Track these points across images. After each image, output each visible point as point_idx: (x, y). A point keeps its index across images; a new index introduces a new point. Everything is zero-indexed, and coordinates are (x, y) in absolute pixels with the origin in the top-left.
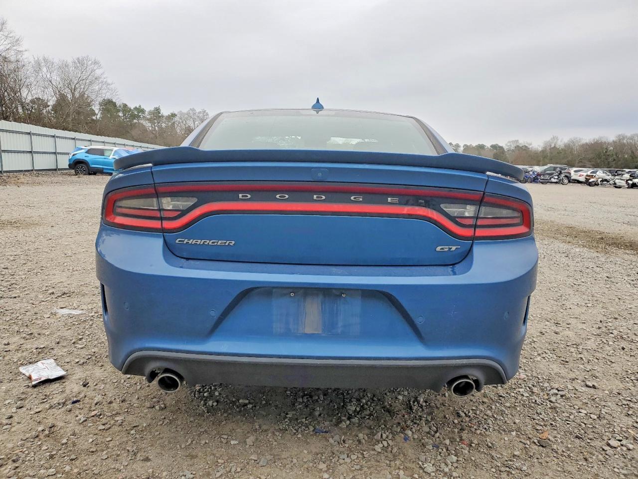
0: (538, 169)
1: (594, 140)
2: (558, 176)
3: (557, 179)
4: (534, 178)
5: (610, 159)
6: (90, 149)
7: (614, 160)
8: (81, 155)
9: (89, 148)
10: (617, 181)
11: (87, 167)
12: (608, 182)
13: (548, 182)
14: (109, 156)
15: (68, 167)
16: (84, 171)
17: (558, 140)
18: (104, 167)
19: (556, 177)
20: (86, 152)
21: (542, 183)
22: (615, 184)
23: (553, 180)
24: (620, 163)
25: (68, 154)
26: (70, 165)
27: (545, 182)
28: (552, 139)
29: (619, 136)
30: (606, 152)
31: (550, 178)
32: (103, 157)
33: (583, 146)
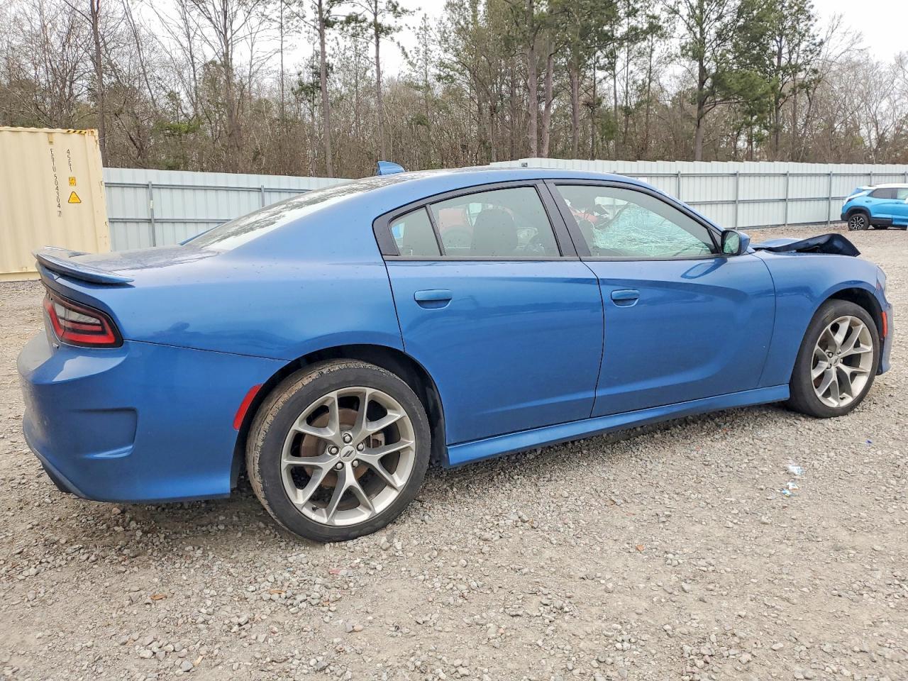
6: (876, 190)
8: (861, 200)
9: (874, 188)
11: (868, 217)
14: (905, 199)
15: (840, 219)
16: (862, 223)
18: (894, 217)
20: (869, 195)
25: (843, 198)
26: (842, 216)
32: (896, 201)
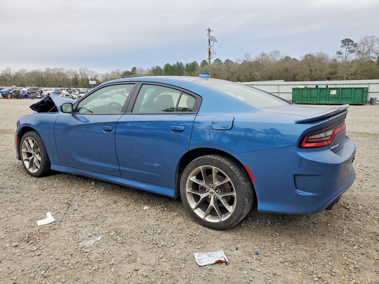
0: (25, 89)
1: (33, 70)
2: (41, 94)
3: (41, 95)
4: (25, 95)
5: (45, 82)
7: (47, 83)
10: (73, 95)
12: (69, 96)
13: (36, 98)
17: (11, 70)
19: (40, 94)
21: (32, 98)
22: (72, 97)
23: (38, 96)
24: (50, 84)
27: (34, 98)
28: (7, 69)
29: (47, 69)
30: (42, 78)
31: (37, 96)
33: (28, 74)
